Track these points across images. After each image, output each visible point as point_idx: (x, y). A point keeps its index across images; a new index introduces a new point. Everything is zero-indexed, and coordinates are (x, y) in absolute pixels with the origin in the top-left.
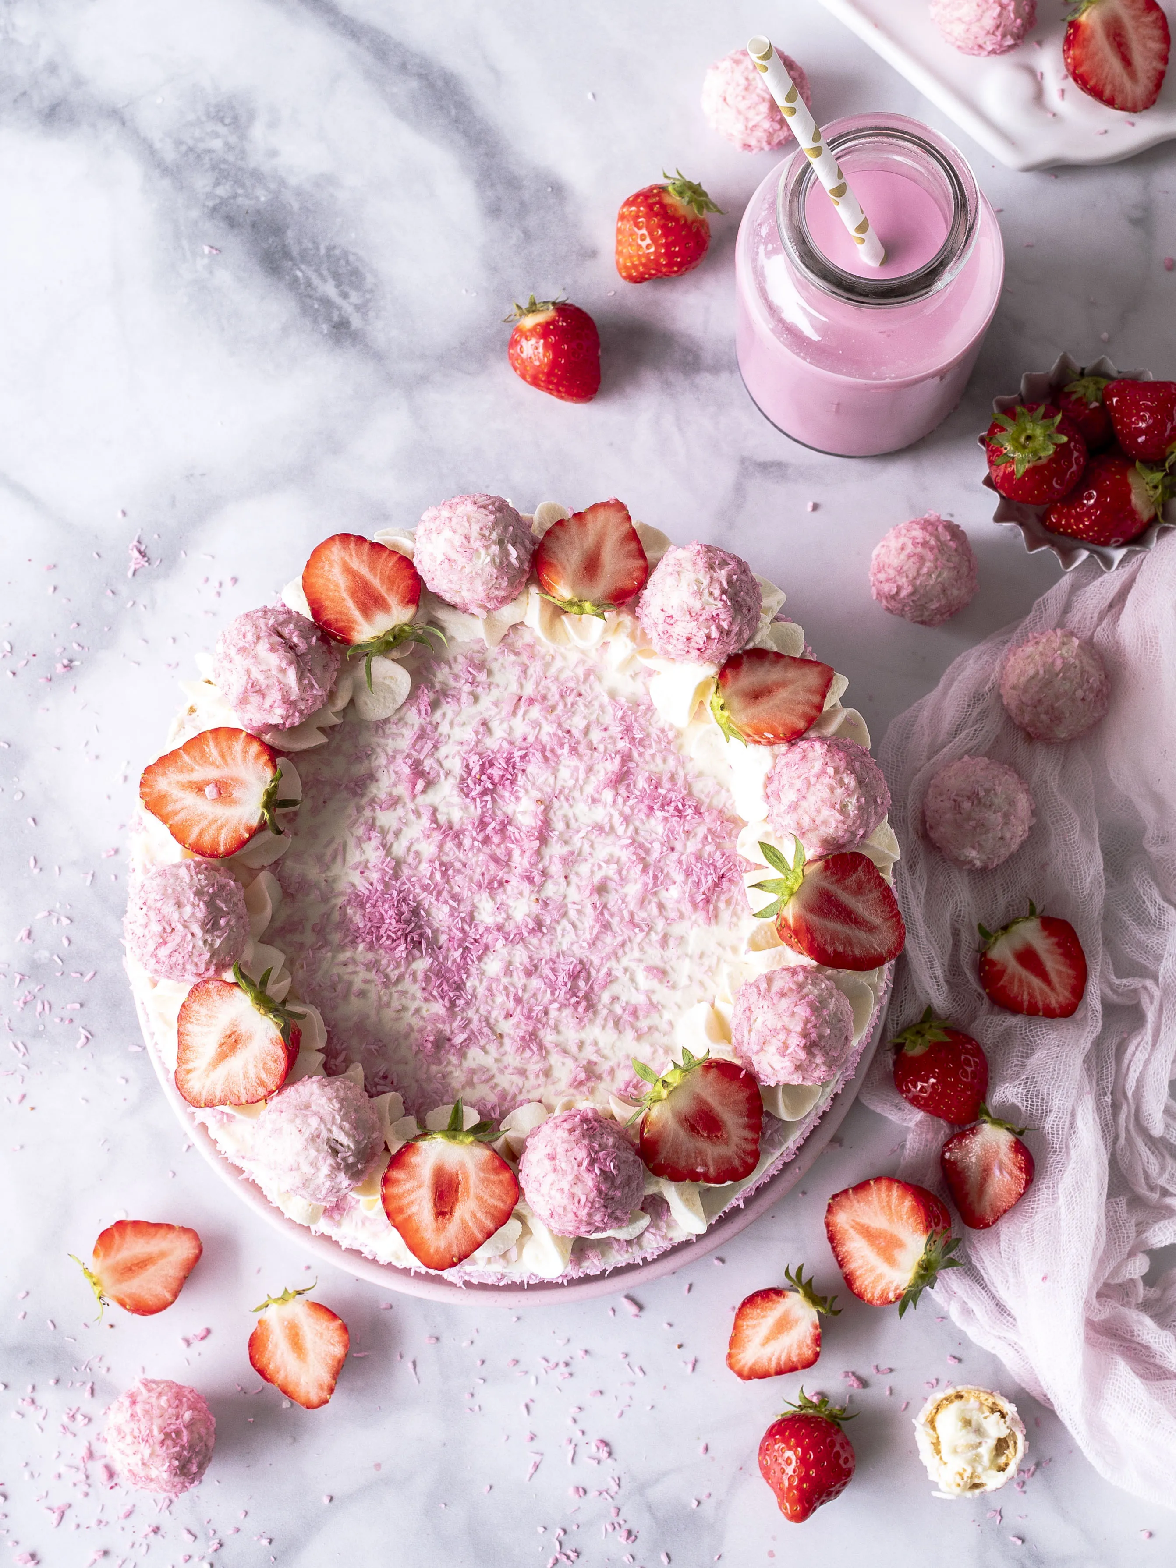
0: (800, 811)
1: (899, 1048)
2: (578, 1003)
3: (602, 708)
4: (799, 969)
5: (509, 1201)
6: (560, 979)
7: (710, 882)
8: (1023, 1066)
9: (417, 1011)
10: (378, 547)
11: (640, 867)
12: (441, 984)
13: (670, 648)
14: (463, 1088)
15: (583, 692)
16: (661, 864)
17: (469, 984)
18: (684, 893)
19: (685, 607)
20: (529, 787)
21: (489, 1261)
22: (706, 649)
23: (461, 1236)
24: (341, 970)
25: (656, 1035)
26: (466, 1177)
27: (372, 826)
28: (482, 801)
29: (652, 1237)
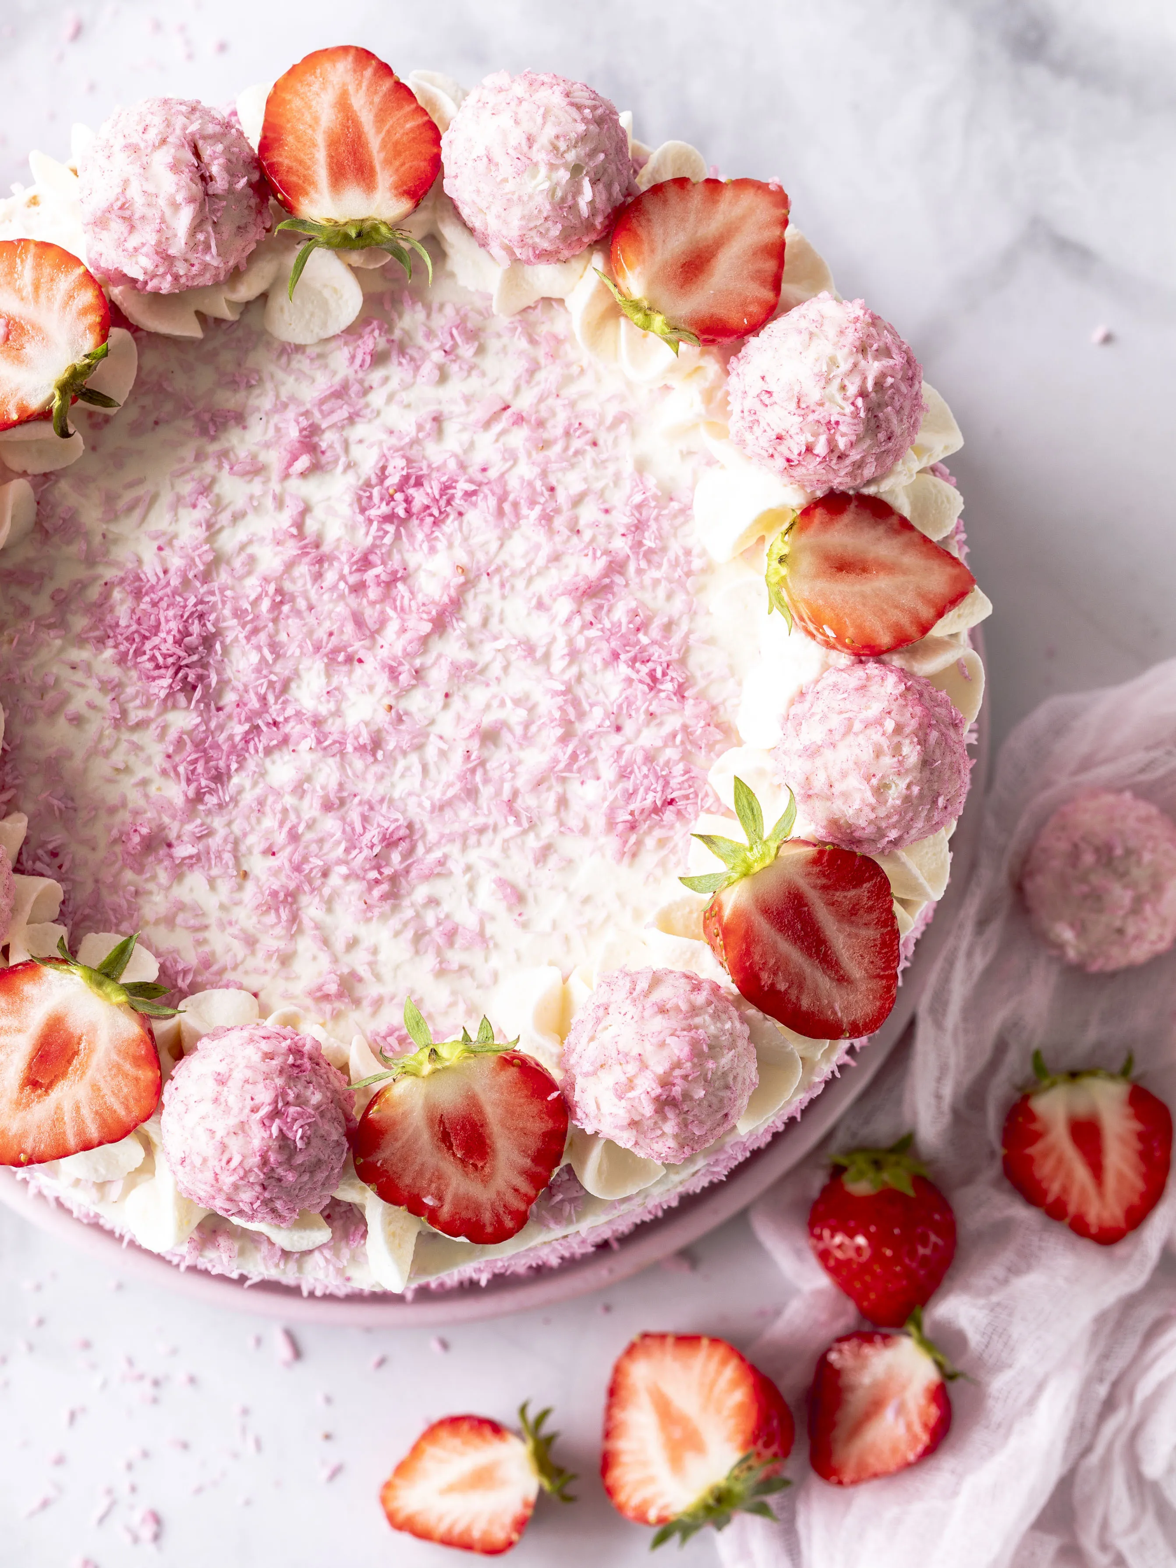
0: (819, 762)
1: (838, 1171)
2: (377, 882)
3: (617, 479)
4: (706, 986)
5: (136, 1112)
6: (368, 836)
7: (648, 803)
8: (1005, 1282)
9: (144, 783)
10: (402, 91)
11: (559, 732)
12: (195, 761)
13: (749, 437)
14: (157, 922)
15: (601, 442)
16: (592, 743)
17: (235, 780)
18: (604, 799)
19: (797, 388)
20: (458, 539)
21: (77, 1182)
22: (799, 464)
23: (46, 1127)
24: (65, 673)
25: (467, 981)
26: (91, 1050)
27: (206, 489)
28: (379, 529)
29: (322, 1262)
